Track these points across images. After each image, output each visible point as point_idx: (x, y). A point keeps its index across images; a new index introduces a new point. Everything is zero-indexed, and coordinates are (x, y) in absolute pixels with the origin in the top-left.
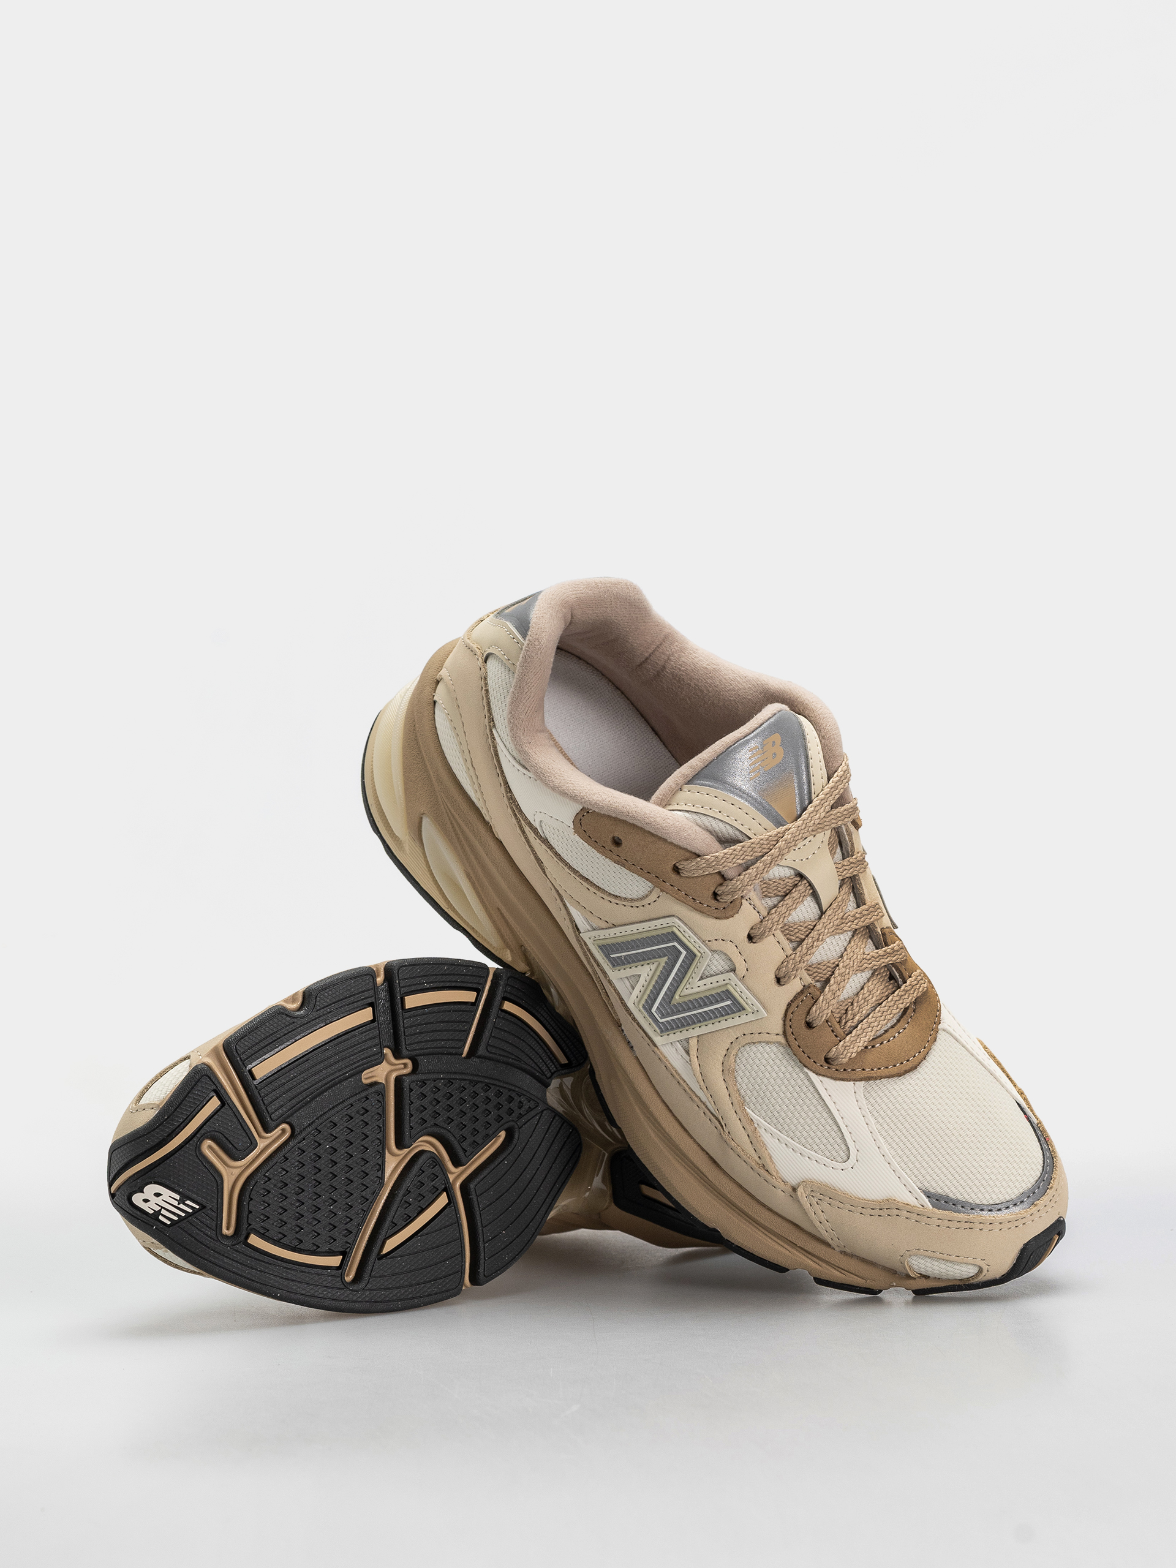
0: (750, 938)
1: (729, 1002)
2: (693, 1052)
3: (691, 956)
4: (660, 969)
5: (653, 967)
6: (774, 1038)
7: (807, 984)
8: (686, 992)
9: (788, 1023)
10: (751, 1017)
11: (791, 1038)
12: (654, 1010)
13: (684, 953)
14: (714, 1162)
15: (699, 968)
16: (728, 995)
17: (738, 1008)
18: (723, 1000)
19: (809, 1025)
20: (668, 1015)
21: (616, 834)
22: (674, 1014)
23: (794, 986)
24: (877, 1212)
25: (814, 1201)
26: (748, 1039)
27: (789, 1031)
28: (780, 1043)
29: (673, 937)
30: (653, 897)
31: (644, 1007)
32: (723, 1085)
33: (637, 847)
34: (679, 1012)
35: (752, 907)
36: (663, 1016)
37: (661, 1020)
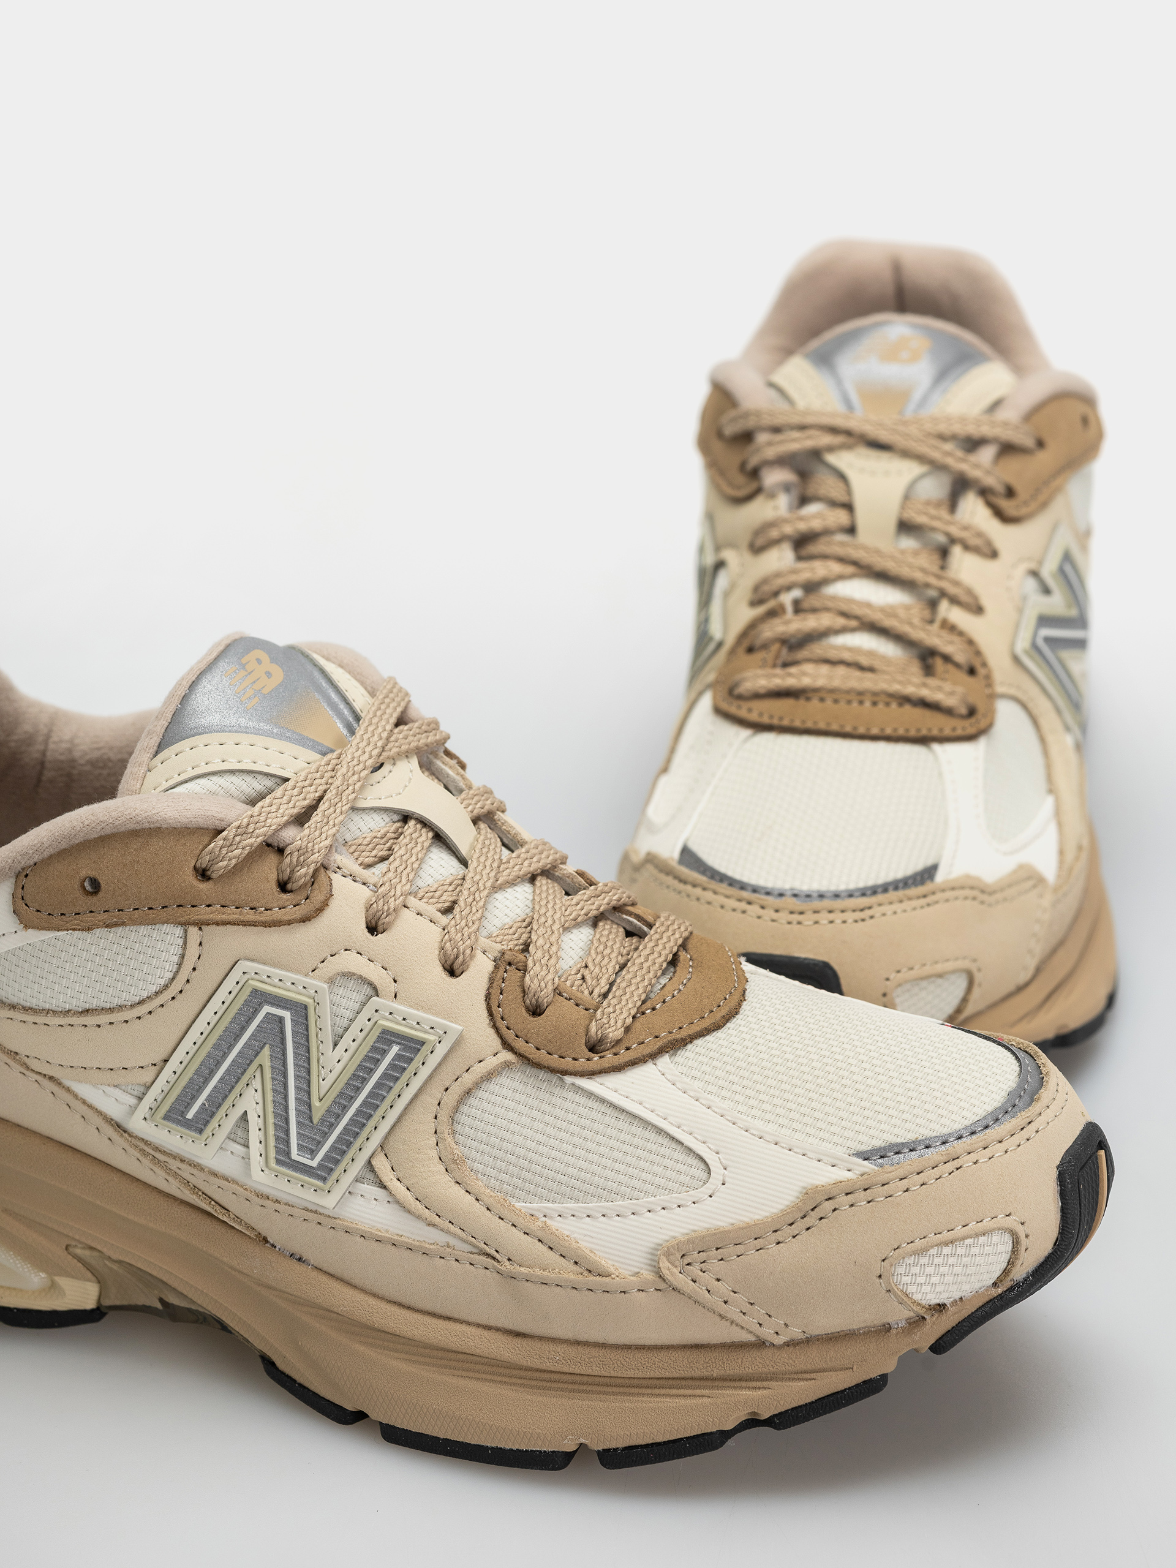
0: (373, 929)
1: (395, 1049)
2: (388, 1177)
3: (301, 1012)
4: (268, 1074)
5: (257, 1083)
6: (491, 1062)
7: (497, 954)
8: (326, 1085)
9: (502, 1025)
10: (441, 1050)
11: (519, 1044)
12: (295, 1154)
13: (287, 1015)
14: (518, 1334)
15: (323, 1026)
16: (388, 1037)
17: (413, 1046)
18: (384, 1053)
19: (536, 1011)
20: (320, 1144)
21: (83, 874)
22: (325, 1135)
23: (481, 968)
24: (800, 1225)
25: (695, 1270)
26: (456, 1090)
27: (510, 1035)
28: (507, 1065)
29: (259, 998)
30: (193, 950)
31: (279, 1162)
32: (459, 1191)
33: (123, 873)
34: (332, 1126)
35: (349, 880)
36: (313, 1153)
37: (314, 1163)
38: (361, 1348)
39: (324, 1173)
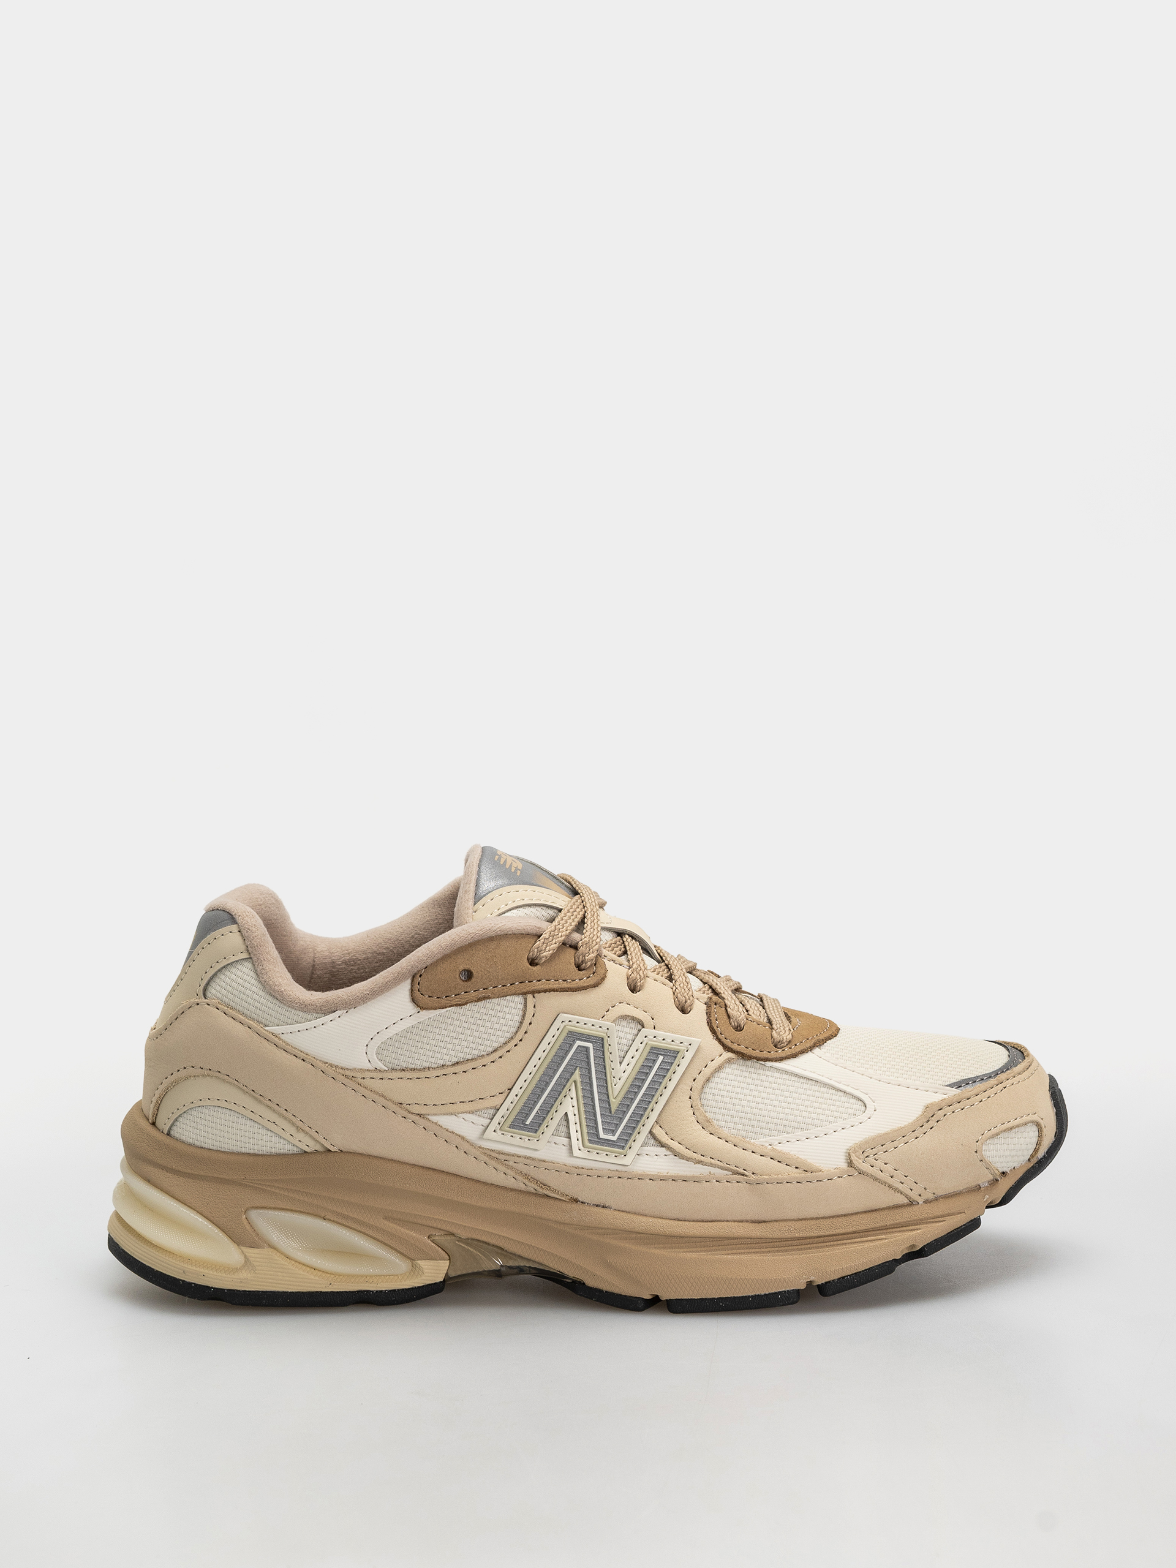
0: (634, 989)
1: (661, 1058)
2: (665, 1139)
3: (599, 1042)
4: (580, 1087)
5: (573, 1094)
6: (719, 1061)
7: (706, 1000)
8: (617, 1089)
9: (722, 1037)
11: (735, 1047)
12: (602, 1135)
13: (590, 1045)
14: (760, 1222)
15: (614, 1050)
16: (655, 1051)
17: (672, 1055)
18: (654, 1061)
19: (739, 1028)
20: (617, 1126)
21: (461, 968)
22: (621, 1120)
23: (699, 1010)
24: (927, 1126)
25: (871, 1159)
26: (701, 1079)
27: (728, 1042)
28: (729, 1061)
29: (573, 1036)
30: (530, 1010)
31: (590, 1141)
32: (714, 1138)
33: (487, 964)
34: (625, 1113)
35: (612, 962)
36: (613, 1132)
37: (614, 1138)
38: (657, 1251)
39: (622, 1144)
